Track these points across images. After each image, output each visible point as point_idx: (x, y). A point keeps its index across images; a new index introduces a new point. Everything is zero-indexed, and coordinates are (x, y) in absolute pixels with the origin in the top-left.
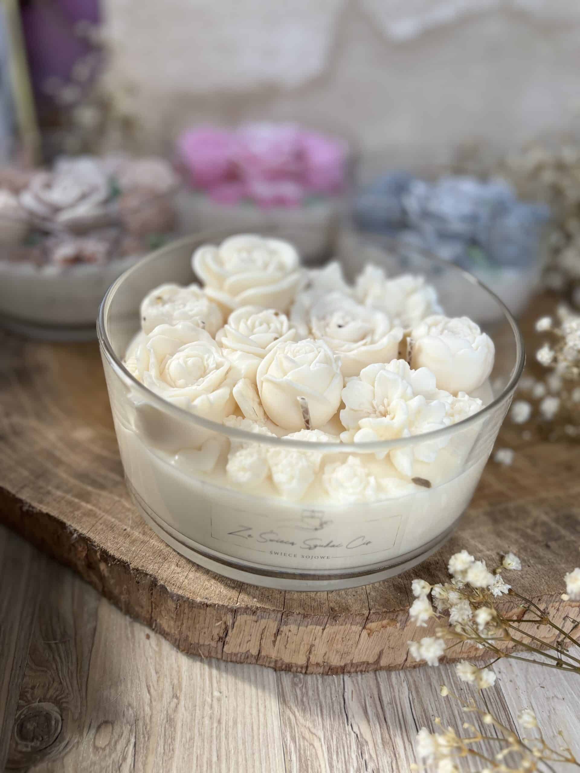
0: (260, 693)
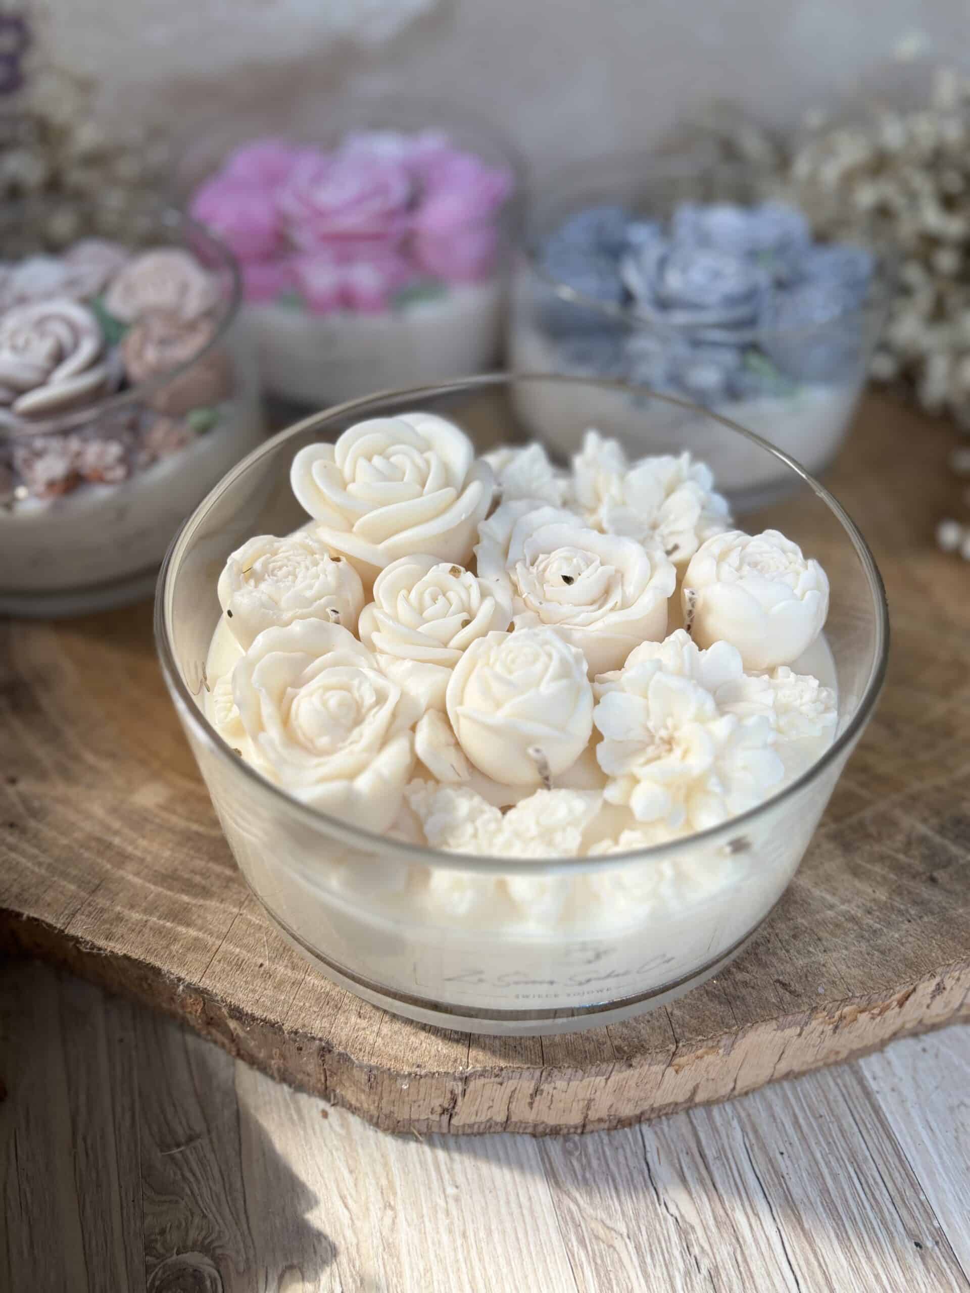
0: (518, 1178)
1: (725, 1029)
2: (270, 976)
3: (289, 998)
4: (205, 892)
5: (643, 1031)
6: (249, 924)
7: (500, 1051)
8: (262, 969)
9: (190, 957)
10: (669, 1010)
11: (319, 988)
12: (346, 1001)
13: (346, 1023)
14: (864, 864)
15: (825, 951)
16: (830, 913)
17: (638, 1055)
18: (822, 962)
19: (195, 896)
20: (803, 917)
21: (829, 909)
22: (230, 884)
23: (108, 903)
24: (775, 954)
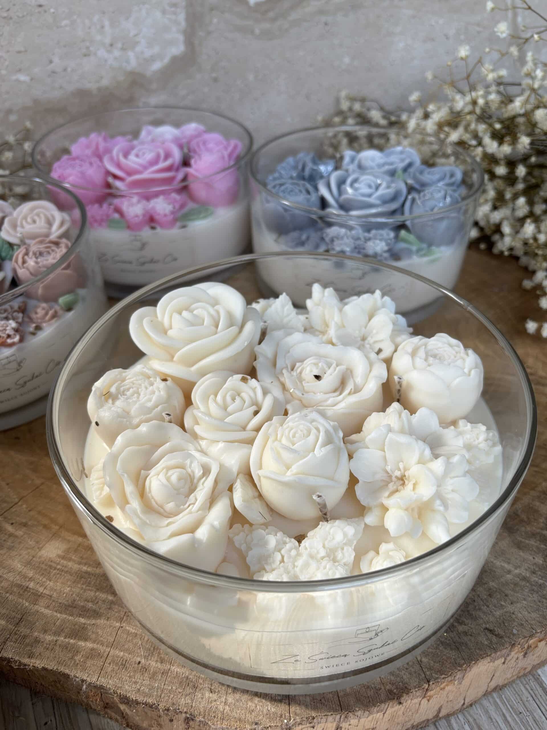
1: (458, 668)
2: (146, 670)
3: (161, 685)
4: (96, 614)
5: (405, 677)
6: (128, 633)
7: (311, 704)
8: (140, 665)
9: (89, 663)
10: (419, 659)
11: (181, 673)
12: (201, 681)
13: (202, 698)
14: (523, 540)
15: (512, 603)
16: (509, 577)
17: (405, 695)
18: (512, 612)
19: (89, 618)
20: (493, 581)
21: (508, 574)
22: (113, 606)
23: (28, 631)
24: (480, 609)
